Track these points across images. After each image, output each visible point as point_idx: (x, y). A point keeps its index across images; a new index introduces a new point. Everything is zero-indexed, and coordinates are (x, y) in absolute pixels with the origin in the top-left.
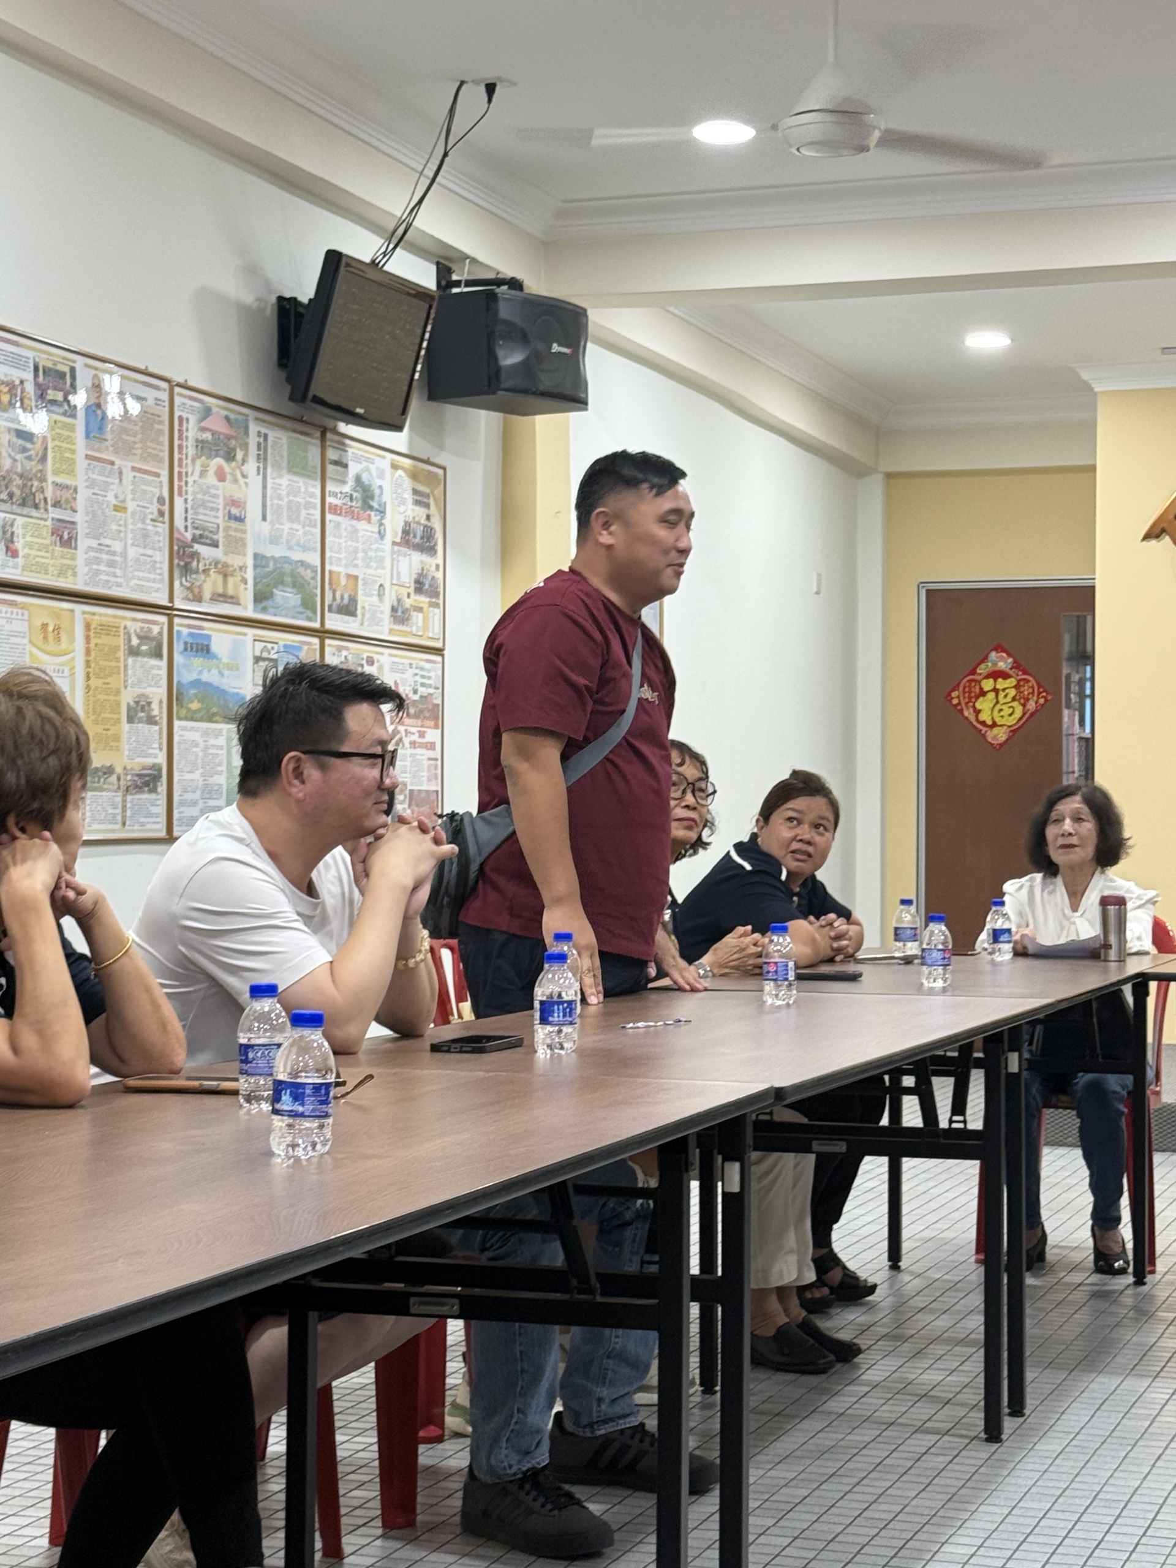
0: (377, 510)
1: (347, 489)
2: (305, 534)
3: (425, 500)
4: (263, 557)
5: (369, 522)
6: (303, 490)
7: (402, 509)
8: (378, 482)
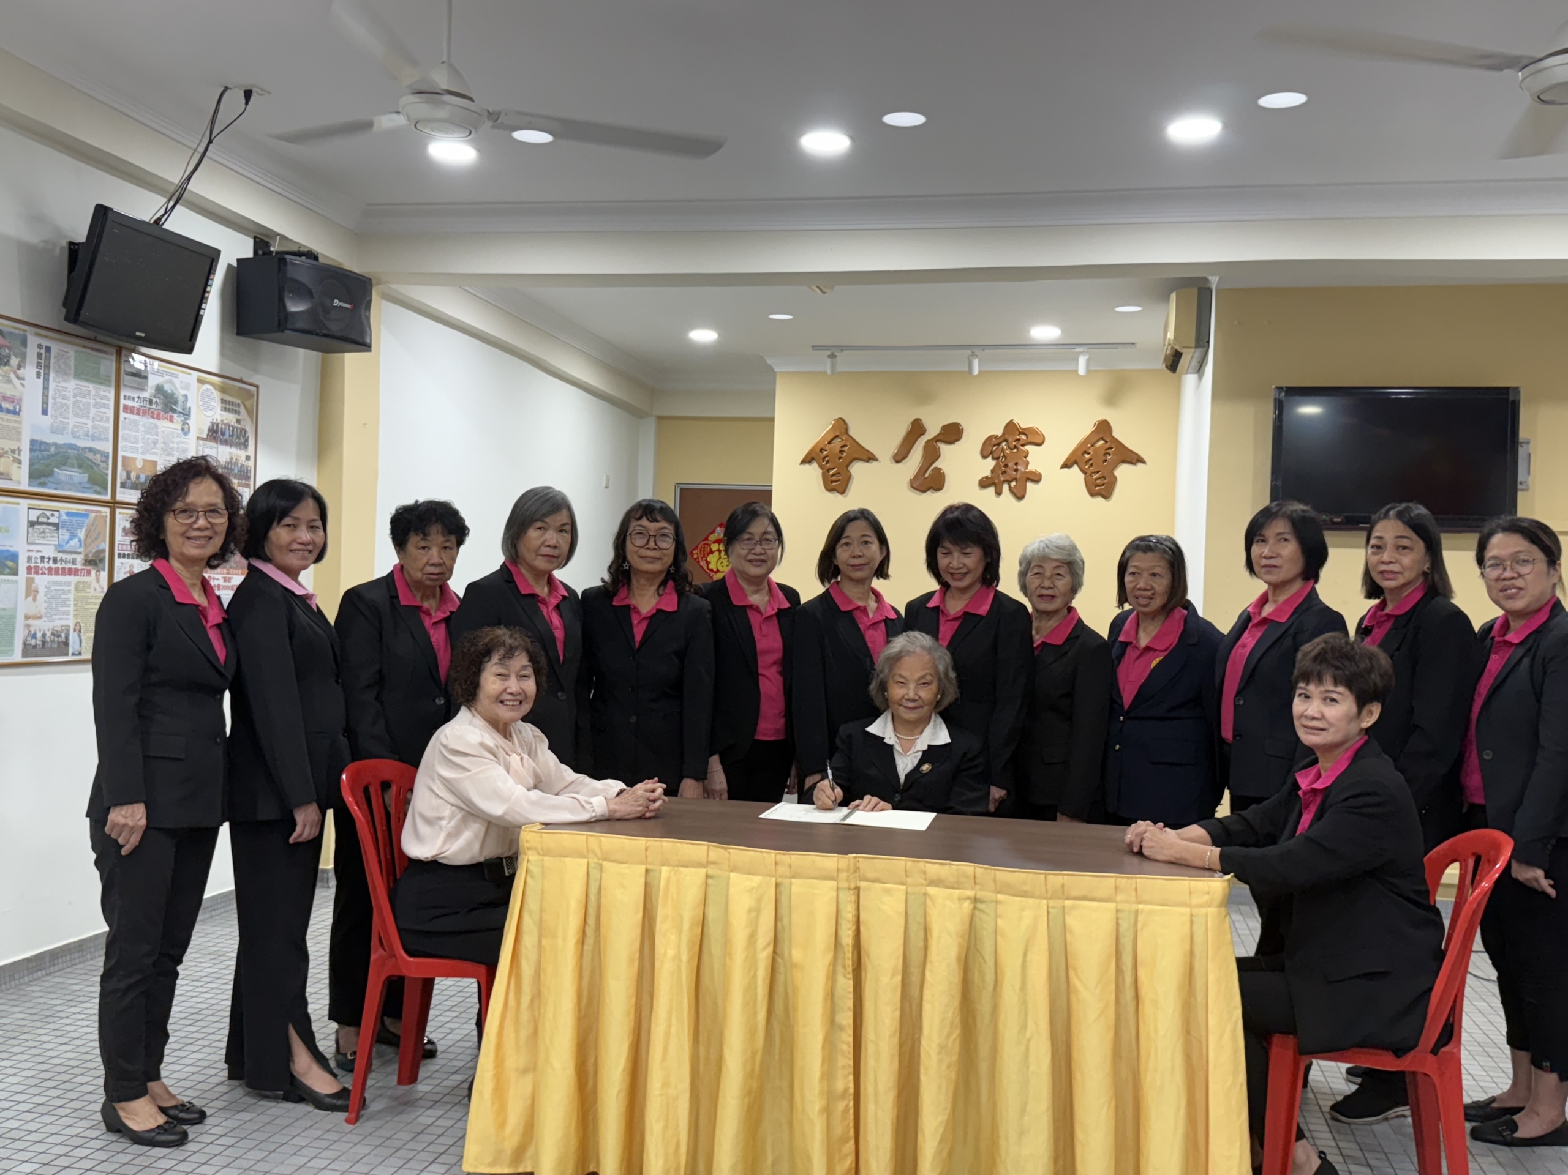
0: (181, 413)
1: (146, 395)
2: (94, 427)
3: (237, 409)
4: (42, 443)
5: (171, 420)
6: (93, 392)
7: (209, 413)
8: (183, 392)
